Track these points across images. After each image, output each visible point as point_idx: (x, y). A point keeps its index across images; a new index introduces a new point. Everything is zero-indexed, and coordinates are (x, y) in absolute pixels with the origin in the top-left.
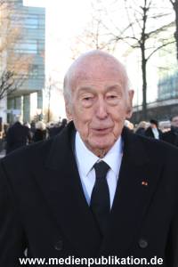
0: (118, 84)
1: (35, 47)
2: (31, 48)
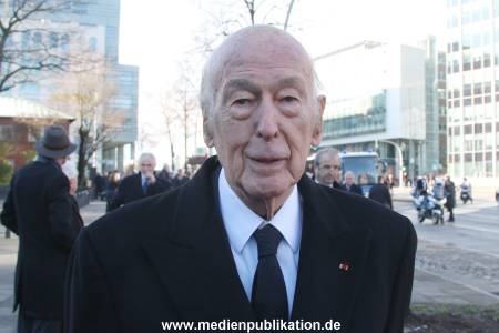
0: (300, 75)
1: (128, 102)
2: (125, 103)
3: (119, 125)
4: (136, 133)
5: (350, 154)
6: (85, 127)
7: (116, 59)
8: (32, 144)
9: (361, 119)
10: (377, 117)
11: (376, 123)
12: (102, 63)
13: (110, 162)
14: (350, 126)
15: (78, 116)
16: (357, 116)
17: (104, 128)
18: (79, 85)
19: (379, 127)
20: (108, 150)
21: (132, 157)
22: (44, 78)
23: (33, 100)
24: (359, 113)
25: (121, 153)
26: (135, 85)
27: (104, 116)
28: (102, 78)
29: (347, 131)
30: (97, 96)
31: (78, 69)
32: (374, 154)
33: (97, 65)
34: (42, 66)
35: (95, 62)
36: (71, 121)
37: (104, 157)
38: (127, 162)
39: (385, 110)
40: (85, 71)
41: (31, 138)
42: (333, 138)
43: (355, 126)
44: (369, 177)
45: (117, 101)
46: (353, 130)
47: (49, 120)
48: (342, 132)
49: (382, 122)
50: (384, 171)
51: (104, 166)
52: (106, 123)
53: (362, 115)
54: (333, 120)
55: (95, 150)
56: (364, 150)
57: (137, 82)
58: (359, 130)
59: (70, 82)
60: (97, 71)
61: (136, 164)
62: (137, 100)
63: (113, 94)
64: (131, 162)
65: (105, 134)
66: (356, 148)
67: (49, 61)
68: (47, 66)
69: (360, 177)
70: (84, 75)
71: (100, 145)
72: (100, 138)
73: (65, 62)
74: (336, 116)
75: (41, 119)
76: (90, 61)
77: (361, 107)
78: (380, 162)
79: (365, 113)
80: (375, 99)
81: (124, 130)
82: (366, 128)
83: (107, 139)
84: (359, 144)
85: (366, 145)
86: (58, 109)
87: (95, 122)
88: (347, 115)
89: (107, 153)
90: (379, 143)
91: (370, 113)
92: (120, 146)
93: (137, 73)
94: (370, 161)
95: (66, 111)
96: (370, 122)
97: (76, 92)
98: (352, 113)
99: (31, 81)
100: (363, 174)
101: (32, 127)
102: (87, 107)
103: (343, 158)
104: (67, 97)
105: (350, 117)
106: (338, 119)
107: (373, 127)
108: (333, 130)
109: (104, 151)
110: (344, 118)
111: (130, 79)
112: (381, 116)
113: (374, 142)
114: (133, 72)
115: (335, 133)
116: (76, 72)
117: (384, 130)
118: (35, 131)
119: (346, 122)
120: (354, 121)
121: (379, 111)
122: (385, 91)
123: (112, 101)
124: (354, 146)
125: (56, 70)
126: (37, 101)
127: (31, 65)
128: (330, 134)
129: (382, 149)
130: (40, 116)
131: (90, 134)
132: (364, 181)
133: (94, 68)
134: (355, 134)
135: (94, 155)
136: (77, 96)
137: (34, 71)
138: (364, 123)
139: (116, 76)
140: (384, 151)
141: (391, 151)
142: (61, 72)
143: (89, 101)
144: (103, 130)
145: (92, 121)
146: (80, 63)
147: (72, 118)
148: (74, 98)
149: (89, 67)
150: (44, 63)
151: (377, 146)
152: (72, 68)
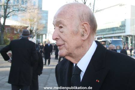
3: (42, 29)
4: (47, 31)
5: (114, 39)
6: (32, 29)
7: (41, 8)
8: (16, 33)
9: (117, 28)
10: (123, 28)
11: (122, 30)
12: (37, 9)
13: (39, 40)
14: (114, 31)
15: (29, 25)
16: (116, 27)
17: (37, 29)
18: (30, 16)
19: (123, 31)
20: (38, 36)
21: (46, 39)
22: (20, 14)
23: (16, 20)
24: (117, 26)
25: (42, 37)
26: (47, 16)
27: (37, 26)
28: (37, 14)
29: (113, 32)
30: (35, 20)
31: (30, 11)
32: (122, 40)
33: (35, 10)
34: (19, 10)
35: (35, 9)
36: (27, 27)
37: (37, 38)
38: (44, 40)
39: (125, 26)
40: (32, 12)
41: (15, 32)
42: (109, 34)
43: (115, 31)
44: (120, 47)
45: (42, 21)
46: (115, 32)
47: (21, 27)
48: (111, 32)
49: (124, 29)
50: (125, 45)
51: (37, 41)
52: (38, 28)
53: (118, 27)
54: (108, 29)
55: (34, 36)
56: (118, 38)
57: (48, 15)
58: (117, 32)
59: (27, 15)
60: (36, 12)
61: (47, 41)
62: (47, 21)
63: (40, 19)
64: (45, 40)
65: (38, 31)
66: (116, 38)
67: (21, 9)
68: (21, 10)
69: (117, 47)
70: (32, 13)
71: (36, 34)
72: (36, 33)
73: (26, 9)
74: (109, 27)
75: (18, 26)
76: (33, 9)
77: (117, 24)
78: (123, 42)
79: (119, 27)
80: (122, 22)
81: (43, 30)
82: (119, 31)
83: (38, 33)
84: (117, 36)
85: (119, 37)
86: (24, 23)
87: (35, 28)
88: (113, 27)
89: (38, 37)
90: (123, 36)
91: (120, 27)
92: (42, 35)
93: (48, 13)
94: (120, 42)
95: (26, 24)
96: (120, 29)
97: (29, 18)
98: (115, 27)
99: (16, 15)
100: (118, 46)
101: (16, 29)
102: (32, 23)
103: (112, 41)
104: (26, 20)
105: (114, 28)
106: (110, 28)
107: (121, 31)
108: (108, 31)
109: (37, 36)
110: (112, 28)
111: (45, 14)
112: (124, 27)
113: (121, 36)
114: (47, 12)
115: (109, 33)
116: (29, 12)
117: (125, 32)
118: (16, 30)
119: (113, 29)
120: (115, 29)
121: (123, 26)
122: (125, 20)
123: (40, 21)
124: (115, 37)
125: (23, 11)
126: (17, 21)
127: (16, 10)
128: (107, 33)
129: (124, 38)
130: (18, 25)
131: (33, 31)
132: (118, 48)
133: (35, 11)
134: (116, 33)
135: (34, 37)
136: (30, 19)
137: (17, 11)
138: (118, 30)
139: (42, 13)
140: (125, 39)
141: (127, 39)
142: (25, 12)
143: (33, 21)
144: (37, 30)
145: (34, 27)
146: (31, 9)
147: (28, 26)
148: (29, 20)
149: (33, 11)
150: (20, 9)
151: (122, 37)
152: (28, 11)
